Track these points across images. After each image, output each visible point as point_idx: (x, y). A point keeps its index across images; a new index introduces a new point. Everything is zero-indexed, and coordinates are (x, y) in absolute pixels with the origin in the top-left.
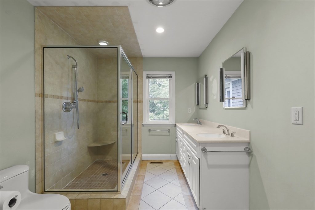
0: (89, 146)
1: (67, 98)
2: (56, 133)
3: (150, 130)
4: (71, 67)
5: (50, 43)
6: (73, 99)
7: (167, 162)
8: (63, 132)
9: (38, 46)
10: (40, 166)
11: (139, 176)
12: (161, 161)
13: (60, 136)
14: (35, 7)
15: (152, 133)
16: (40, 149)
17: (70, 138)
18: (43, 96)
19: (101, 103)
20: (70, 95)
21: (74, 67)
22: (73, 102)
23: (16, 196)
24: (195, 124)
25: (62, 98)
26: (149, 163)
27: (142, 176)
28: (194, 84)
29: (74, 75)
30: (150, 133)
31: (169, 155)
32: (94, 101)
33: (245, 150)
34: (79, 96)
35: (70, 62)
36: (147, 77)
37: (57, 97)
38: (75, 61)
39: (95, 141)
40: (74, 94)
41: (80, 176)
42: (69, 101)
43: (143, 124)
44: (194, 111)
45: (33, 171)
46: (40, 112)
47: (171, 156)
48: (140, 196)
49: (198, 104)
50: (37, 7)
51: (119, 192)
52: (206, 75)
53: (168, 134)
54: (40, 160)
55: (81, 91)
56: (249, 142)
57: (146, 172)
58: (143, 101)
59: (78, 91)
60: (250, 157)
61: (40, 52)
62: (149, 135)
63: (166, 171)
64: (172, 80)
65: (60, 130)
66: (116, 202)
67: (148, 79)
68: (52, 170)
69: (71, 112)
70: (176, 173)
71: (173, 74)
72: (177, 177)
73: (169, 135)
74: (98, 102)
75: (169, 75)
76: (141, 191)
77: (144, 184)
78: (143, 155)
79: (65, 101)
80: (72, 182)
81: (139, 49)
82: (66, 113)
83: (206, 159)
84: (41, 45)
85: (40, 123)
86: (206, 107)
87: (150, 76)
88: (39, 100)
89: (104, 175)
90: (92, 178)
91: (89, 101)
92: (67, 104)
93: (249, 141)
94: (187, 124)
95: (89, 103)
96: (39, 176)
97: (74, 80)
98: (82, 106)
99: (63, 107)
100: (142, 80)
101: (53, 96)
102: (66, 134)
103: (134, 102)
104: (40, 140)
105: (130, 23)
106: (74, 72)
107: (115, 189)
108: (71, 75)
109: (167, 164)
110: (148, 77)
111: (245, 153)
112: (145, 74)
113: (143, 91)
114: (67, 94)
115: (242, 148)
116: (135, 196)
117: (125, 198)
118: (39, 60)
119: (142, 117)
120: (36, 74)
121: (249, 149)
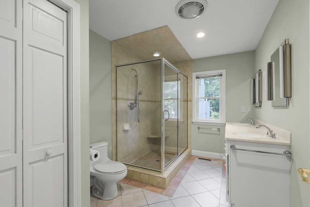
0: (148, 137)
1: (131, 100)
2: (124, 125)
3: (199, 127)
4: (134, 76)
5: (121, 63)
6: (136, 100)
7: (216, 161)
8: (128, 124)
9: (113, 66)
10: (114, 145)
11: (184, 167)
12: (210, 159)
13: (127, 127)
14: (111, 41)
15: (201, 131)
16: (115, 134)
17: (133, 129)
18: (116, 99)
19: (158, 103)
20: (133, 97)
21: (136, 76)
22: (136, 103)
23: (97, 153)
24: (248, 125)
25: (128, 99)
26: (197, 159)
27: (187, 167)
28: (250, 80)
29: (136, 82)
30: (200, 131)
31: (219, 154)
32: (152, 101)
33: (284, 153)
34: (140, 97)
35: (134, 73)
36: (196, 78)
37: (125, 99)
38: (136, 72)
39: (153, 134)
40: (136, 97)
41: (140, 158)
42: (133, 102)
43: (192, 121)
44: (250, 110)
45: (111, 147)
46: (115, 109)
47: (221, 155)
48: (180, 182)
49: (254, 102)
50: (113, 41)
51: (162, 173)
52: (260, 70)
53: (218, 133)
54: (115, 141)
55: (141, 94)
56: (289, 145)
57: (192, 165)
58: (192, 100)
59: (139, 94)
60: (291, 162)
61: (114, 70)
62: (198, 132)
63: (212, 168)
64: (222, 78)
65: (127, 122)
66: (159, 180)
67: (197, 79)
68: (122, 149)
69: (134, 110)
70: (222, 172)
71: (224, 72)
72: (221, 175)
73: (219, 135)
74: (155, 102)
75: (219, 74)
76: (182, 178)
77: (187, 174)
78: (192, 151)
79: (130, 102)
80: (135, 161)
81: (187, 53)
82: (131, 110)
83: (236, 156)
84: (115, 66)
85: (114, 117)
86: (260, 106)
87: (199, 76)
88: (114, 101)
89: (157, 161)
90: (148, 161)
91: (148, 101)
92: (131, 104)
93: (289, 143)
94: (239, 124)
95: (148, 103)
96: (114, 151)
97: (136, 86)
98: (142, 106)
99: (129, 106)
100: (192, 81)
101: (122, 99)
102: (131, 126)
103: (184, 101)
104: (115, 128)
105: (173, 36)
106: (136, 80)
107: (160, 171)
108: (134, 82)
109: (216, 162)
110: (198, 78)
111: (285, 156)
112: (194, 75)
113: (192, 91)
114: (132, 97)
115: (281, 151)
116: (176, 181)
117: (165, 178)
118: (114, 75)
119: (191, 115)
120: (112, 85)
121: (290, 153)
